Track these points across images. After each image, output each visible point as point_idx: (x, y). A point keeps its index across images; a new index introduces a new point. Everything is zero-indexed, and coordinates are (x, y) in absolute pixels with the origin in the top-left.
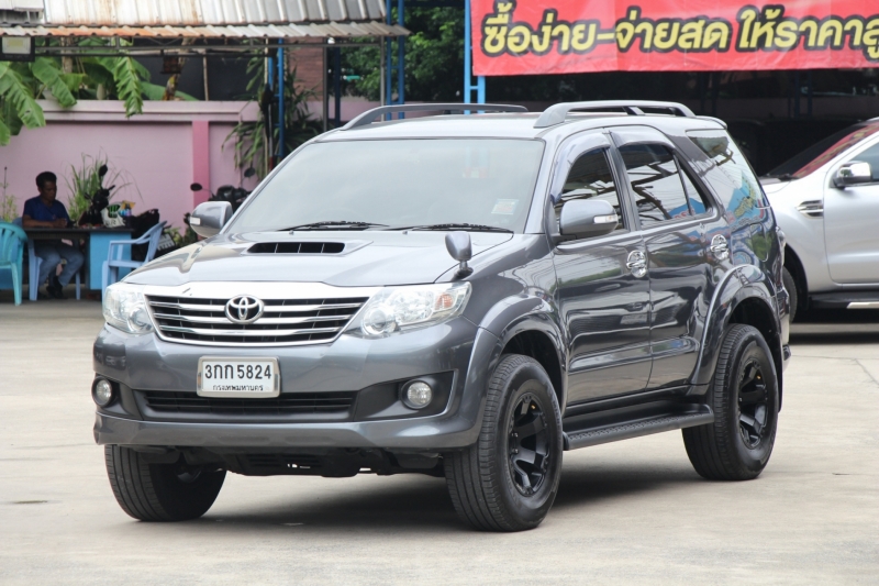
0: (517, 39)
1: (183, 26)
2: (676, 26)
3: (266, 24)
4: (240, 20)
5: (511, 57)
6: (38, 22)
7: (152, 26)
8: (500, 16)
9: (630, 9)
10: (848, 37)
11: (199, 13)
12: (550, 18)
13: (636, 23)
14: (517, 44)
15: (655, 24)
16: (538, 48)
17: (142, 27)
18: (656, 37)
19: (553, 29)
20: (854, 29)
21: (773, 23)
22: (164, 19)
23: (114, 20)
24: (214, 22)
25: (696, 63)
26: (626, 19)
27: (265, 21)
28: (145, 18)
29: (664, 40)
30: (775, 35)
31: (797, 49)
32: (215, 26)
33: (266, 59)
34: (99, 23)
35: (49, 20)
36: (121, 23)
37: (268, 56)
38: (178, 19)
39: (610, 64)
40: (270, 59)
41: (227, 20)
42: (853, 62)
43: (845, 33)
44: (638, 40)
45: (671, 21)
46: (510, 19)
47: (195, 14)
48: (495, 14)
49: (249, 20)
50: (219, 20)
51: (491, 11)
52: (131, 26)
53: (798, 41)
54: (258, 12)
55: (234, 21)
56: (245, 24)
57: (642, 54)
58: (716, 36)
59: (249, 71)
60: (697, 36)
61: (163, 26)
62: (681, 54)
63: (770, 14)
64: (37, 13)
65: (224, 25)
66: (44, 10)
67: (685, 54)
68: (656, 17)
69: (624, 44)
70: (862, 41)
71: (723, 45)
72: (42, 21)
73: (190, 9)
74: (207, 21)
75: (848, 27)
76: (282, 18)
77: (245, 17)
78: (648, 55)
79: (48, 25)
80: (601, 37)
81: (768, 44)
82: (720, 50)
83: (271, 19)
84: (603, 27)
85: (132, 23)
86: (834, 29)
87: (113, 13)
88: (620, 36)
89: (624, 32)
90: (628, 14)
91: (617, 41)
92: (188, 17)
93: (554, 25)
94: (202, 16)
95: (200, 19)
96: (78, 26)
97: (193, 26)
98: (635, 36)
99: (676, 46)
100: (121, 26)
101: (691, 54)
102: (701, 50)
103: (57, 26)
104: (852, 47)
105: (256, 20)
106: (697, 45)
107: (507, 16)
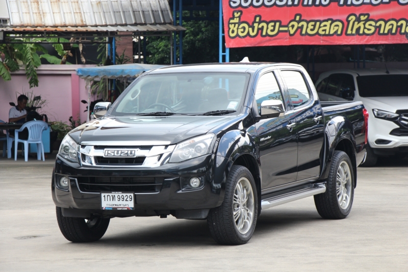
0: (242, 30)
1: (77, 27)
2: (318, 23)
3: (116, 25)
4: (104, 24)
5: (239, 39)
6: (6, 25)
7: (62, 26)
8: (235, 19)
9: (296, 15)
10: (399, 29)
11: (84, 20)
12: (258, 19)
13: (299, 22)
14: (242, 32)
15: (308, 22)
16: (252, 34)
17: (57, 27)
18: (308, 28)
19: (259, 25)
20: (402, 25)
21: (364, 22)
22: (67, 23)
23: (43, 24)
24: (91, 24)
25: (327, 41)
26: (294, 20)
27: (116, 24)
28: (58, 22)
29: (312, 30)
30: (365, 28)
31: (375, 35)
32: (92, 26)
33: (107, 44)
34: (36, 25)
35: (12, 24)
36: (47, 25)
37: (108, 43)
38: (74, 23)
39: (285, 41)
40: (109, 44)
41: (98, 24)
42: (401, 40)
43: (397, 27)
44: (299, 30)
45: (316, 21)
46: (240, 20)
47: (82, 21)
48: (233, 18)
49: (108, 24)
50: (94, 24)
51: (232, 17)
52: (52, 27)
53: (375, 31)
54: (112, 20)
55: (101, 24)
56: (106, 26)
57: (301, 37)
58: (336, 28)
59: (98, 50)
60: (327, 28)
61: (67, 27)
62: (320, 37)
63: (362, 18)
64: (6, 21)
65: (96, 26)
66: (9, 19)
67: (322, 37)
68: (308, 19)
69: (292, 32)
70: (405, 30)
71: (339, 32)
72: (9, 24)
73: (80, 19)
74: (88, 24)
75: (399, 24)
76: (124, 23)
77: (106, 22)
78: (304, 37)
79: (12, 26)
80: (281, 29)
81: (361, 32)
82: (338, 35)
83: (118, 23)
84: (282, 24)
85: (52, 25)
86: (392, 25)
87: (43, 20)
88: (290, 28)
89: (293, 26)
90: (295, 18)
91: (289, 31)
92: (79, 22)
93: (259, 23)
94: (85, 21)
95: (84, 23)
96: (26, 27)
97: (82, 26)
98: (298, 28)
99: (317, 33)
100: (47, 27)
101: (324, 37)
102: (329, 35)
103: (16, 27)
104: (401, 33)
105: (111, 24)
106: (327, 33)
107: (238, 19)
